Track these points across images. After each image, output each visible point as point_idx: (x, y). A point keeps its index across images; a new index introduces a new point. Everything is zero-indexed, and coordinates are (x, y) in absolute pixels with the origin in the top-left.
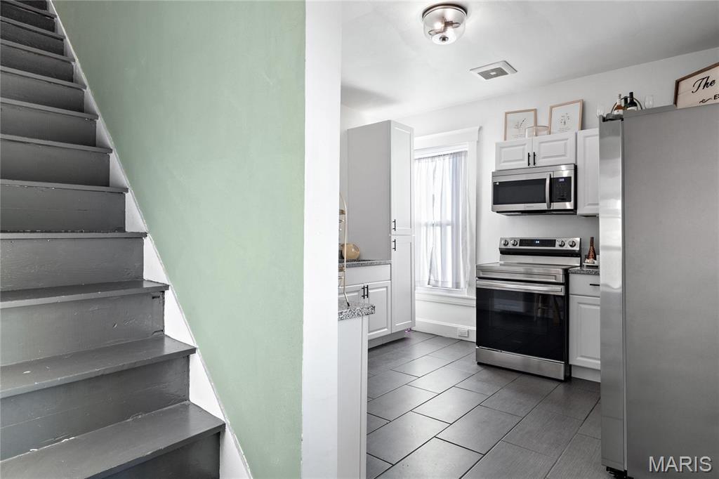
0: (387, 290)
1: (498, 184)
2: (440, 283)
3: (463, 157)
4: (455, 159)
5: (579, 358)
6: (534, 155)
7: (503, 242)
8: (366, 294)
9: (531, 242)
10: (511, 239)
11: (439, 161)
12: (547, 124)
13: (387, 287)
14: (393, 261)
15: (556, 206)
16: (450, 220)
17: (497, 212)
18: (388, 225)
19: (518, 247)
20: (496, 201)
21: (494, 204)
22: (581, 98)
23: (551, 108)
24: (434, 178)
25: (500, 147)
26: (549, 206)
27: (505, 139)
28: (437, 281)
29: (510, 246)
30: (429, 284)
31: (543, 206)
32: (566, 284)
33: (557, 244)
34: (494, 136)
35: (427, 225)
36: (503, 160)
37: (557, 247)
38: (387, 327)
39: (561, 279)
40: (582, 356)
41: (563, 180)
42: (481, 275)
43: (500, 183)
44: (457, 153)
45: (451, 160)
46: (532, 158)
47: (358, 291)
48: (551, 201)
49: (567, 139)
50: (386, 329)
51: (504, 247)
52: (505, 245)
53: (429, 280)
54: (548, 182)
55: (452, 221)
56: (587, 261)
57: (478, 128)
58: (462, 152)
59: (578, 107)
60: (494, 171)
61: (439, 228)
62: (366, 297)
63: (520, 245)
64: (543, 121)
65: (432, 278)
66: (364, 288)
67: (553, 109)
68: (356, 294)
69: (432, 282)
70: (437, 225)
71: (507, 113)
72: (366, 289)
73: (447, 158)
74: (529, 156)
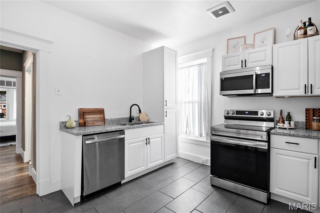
0: (162, 139)
1: (223, 79)
2: (192, 133)
3: (204, 66)
4: (200, 67)
5: (277, 189)
6: (245, 61)
7: (226, 112)
8: (148, 142)
9: (243, 112)
10: (231, 110)
11: (191, 69)
12: (252, 43)
13: (162, 137)
14: (165, 123)
15: (260, 91)
16: (197, 99)
17: (223, 95)
18: (163, 103)
19: (235, 115)
20: (222, 89)
21: (221, 91)
22: (273, 27)
23: (255, 34)
24: (189, 78)
25: (224, 58)
26: (255, 91)
27: (227, 53)
28: (190, 132)
29: (230, 115)
30: (186, 134)
31: (251, 91)
32: (269, 141)
33: (259, 113)
34: (221, 52)
35: (185, 103)
36: (226, 65)
37: (259, 116)
38: (162, 159)
39: (265, 138)
40: (279, 188)
41: (264, 75)
42: (214, 133)
43: (224, 78)
44: (201, 64)
45: (198, 68)
46: (244, 63)
47: (143, 141)
48: (257, 88)
49: (266, 50)
50: (161, 160)
51: (227, 115)
52: (227, 114)
53: (186, 131)
54: (254, 77)
55: (198, 100)
56: (278, 124)
57: (212, 49)
58: (203, 63)
59: (271, 33)
60: (221, 72)
61: (191, 104)
62: (148, 144)
63: (236, 114)
64: (249, 41)
65: (188, 130)
66: (147, 139)
67: (256, 35)
68: (142, 143)
69: (188, 132)
70: (190, 103)
71: (228, 40)
72: (148, 140)
73: (195, 67)
74: (242, 62)
